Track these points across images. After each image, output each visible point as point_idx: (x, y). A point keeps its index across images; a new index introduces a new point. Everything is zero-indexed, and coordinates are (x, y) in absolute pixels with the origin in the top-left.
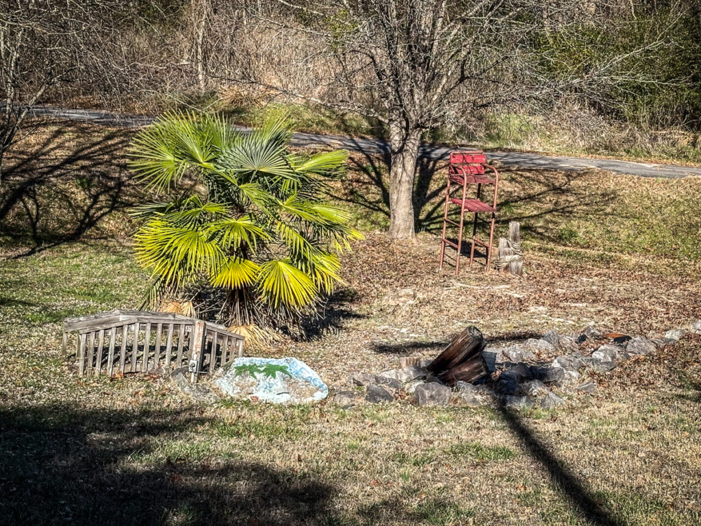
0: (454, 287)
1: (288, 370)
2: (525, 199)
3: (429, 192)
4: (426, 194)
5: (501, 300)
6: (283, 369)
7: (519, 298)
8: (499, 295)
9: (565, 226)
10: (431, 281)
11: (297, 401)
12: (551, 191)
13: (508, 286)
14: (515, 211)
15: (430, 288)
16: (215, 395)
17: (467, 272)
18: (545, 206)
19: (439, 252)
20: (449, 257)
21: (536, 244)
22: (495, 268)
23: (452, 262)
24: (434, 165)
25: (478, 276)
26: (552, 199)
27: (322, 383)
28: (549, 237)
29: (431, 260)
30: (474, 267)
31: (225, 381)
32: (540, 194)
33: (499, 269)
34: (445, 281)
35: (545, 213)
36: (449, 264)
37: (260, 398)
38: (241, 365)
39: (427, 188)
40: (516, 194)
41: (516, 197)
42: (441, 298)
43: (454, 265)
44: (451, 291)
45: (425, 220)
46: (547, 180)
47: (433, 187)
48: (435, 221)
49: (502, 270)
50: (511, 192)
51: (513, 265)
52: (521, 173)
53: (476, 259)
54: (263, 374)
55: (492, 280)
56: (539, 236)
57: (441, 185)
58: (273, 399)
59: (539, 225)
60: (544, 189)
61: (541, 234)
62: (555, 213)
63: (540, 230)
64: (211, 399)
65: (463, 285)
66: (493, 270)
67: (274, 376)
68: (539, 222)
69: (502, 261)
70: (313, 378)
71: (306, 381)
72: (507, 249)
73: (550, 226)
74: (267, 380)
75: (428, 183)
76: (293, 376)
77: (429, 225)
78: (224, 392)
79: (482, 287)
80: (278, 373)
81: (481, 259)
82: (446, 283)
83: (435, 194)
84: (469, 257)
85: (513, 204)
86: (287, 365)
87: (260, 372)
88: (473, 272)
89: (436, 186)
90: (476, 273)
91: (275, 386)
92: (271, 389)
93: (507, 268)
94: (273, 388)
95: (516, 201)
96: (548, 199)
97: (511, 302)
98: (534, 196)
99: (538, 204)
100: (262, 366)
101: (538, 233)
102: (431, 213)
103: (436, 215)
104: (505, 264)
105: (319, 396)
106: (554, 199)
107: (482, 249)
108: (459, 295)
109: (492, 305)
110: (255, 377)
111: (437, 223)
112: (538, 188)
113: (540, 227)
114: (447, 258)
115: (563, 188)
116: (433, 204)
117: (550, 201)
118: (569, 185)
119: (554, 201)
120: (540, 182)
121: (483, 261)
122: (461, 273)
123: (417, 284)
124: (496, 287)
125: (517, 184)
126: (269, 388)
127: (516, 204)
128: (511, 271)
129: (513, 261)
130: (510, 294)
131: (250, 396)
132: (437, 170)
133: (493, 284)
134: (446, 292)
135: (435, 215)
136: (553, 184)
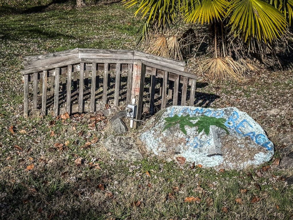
1: (226, 124)
6: (219, 123)
11: (231, 166)
16: (138, 152)
27: (267, 141)
31: (151, 135)
37: (187, 160)
38: (173, 116)
54: (194, 128)
58: (202, 162)
64: (132, 157)
67: (207, 132)
70: (256, 133)
71: (246, 139)
74: (199, 137)
76: (231, 131)
78: (148, 149)
80: (212, 128)
86: (225, 117)
87: (191, 125)
91: (207, 144)
92: (203, 148)
94: (205, 147)
100: (196, 119)
105: (261, 158)
110: (185, 132)
126: (199, 147)
131: (176, 156)
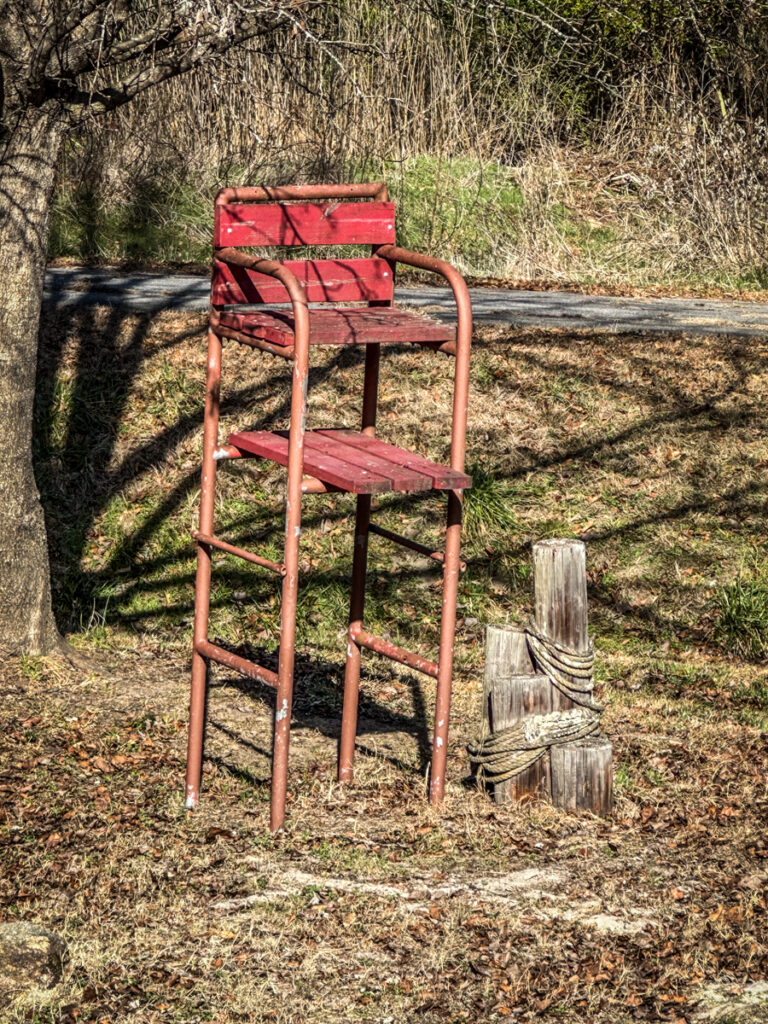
0: (270, 897)
2: (558, 459)
3: (121, 450)
4: (107, 456)
5: (530, 955)
7: (623, 941)
8: (516, 925)
9: (746, 573)
10: (141, 865)
12: (669, 419)
13: (555, 876)
14: (514, 514)
15: (141, 907)
17: (330, 809)
18: (650, 486)
19: (179, 712)
20: (231, 735)
21: (626, 660)
22: (469, 783)
23: (246, 760)
24: (141, 332)
25: (390, 825)
26: (675, 454)
28: (679, 626)
29: (138, 757)
30: (360, 780)
32: (622, 437)
33: (490, 787)
34: (217, 864)
35: (655, 519)
36: (235, 772)
39: (112, 432)
40: (514, 440)
41: (514, 456)
42: (206, 962)
43: (264, 775)
44: (254, 916)
45: (107, 576)
46: (646, 373)
47: (140, 425)
48: (152, 578)
49: (506, 790)
50: (492, 435)
51: (566, 761)
52: (526, 350)
53: (368, 740)
55: (465, 846)
56: (634, 622)
57: (171, 415)
59: (631, 572)
60: (636, 412)
61: (645, 613)
62: (700, 518)
63: (637, 599)
65: (318, 882)
66: (458, 790)
68: (627, 562)
69: (504, 742)
72: (529, 683)
73: (682, 575)
75: (117, 411)
77: (126, 599)
79: (421, 887)
81: (390, 738)
82: (226, 875)
83: (150, 456)
84: (335, 734)
85: (505, 484)
88: (361, 806)
89: (150, 420)
90: (378, 814)
93: (533, 779)
95: (519, 473)
96: (658, 454)
97: (590, 961)
98: (598, 446)
99: (619, 482)
101: (628, 611)
102: (132, 545)
103: (158, 548)
104: (523, 760)
106: (688, 452)
107: (390, 690)
108: (302, 936)
109: (487, 986)
111: (161, 586)
112: (608, 413)
113: (638, 584)
114: (219, 743)
115: (721, 405)
116: (140, 500)
117: (671, 464)
118: (745, 392)
119: (686, 465)
120: (616, 387)
121: (404, 746)
122: (299, 816)
123: (69, 886)
124: (493, 885)
125: (515, 399)
127: (519, 485)
128: (555, 793)
129: (560, 740)
130: (570, 916)
132: (152, 351)
133: (471, 868)
134: (228, 927)
135: (153, 549)
136: (676, 392)
